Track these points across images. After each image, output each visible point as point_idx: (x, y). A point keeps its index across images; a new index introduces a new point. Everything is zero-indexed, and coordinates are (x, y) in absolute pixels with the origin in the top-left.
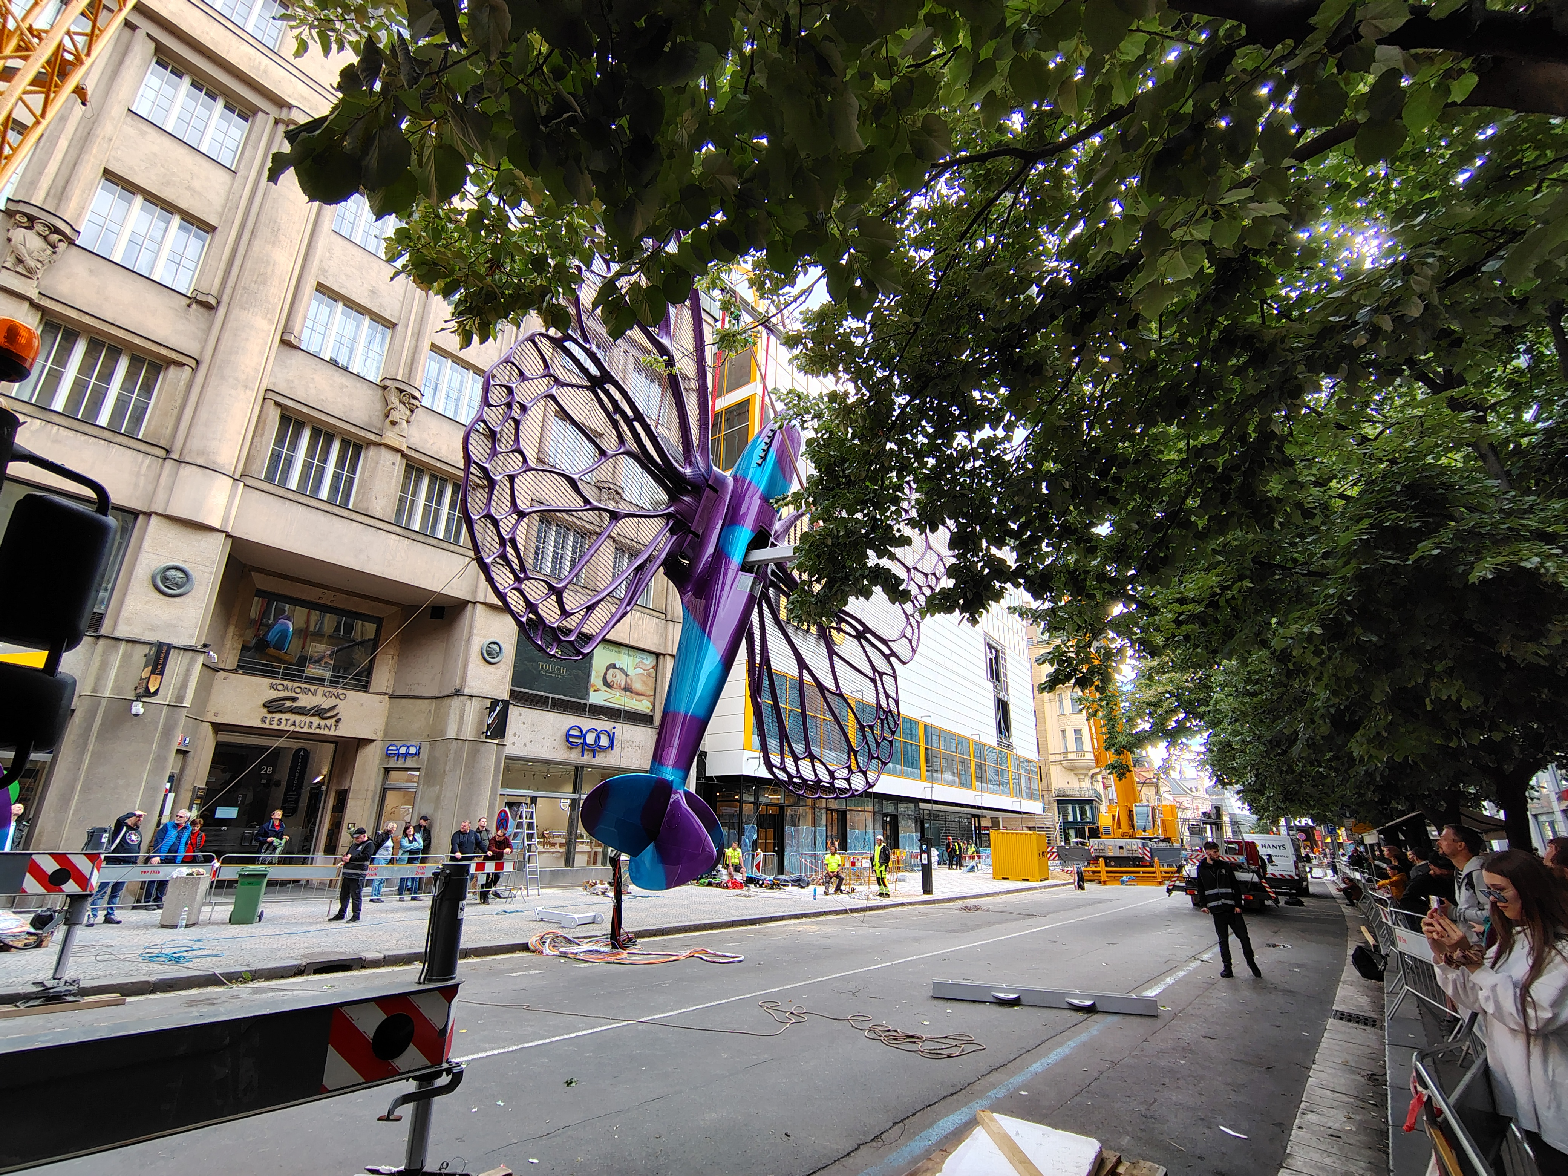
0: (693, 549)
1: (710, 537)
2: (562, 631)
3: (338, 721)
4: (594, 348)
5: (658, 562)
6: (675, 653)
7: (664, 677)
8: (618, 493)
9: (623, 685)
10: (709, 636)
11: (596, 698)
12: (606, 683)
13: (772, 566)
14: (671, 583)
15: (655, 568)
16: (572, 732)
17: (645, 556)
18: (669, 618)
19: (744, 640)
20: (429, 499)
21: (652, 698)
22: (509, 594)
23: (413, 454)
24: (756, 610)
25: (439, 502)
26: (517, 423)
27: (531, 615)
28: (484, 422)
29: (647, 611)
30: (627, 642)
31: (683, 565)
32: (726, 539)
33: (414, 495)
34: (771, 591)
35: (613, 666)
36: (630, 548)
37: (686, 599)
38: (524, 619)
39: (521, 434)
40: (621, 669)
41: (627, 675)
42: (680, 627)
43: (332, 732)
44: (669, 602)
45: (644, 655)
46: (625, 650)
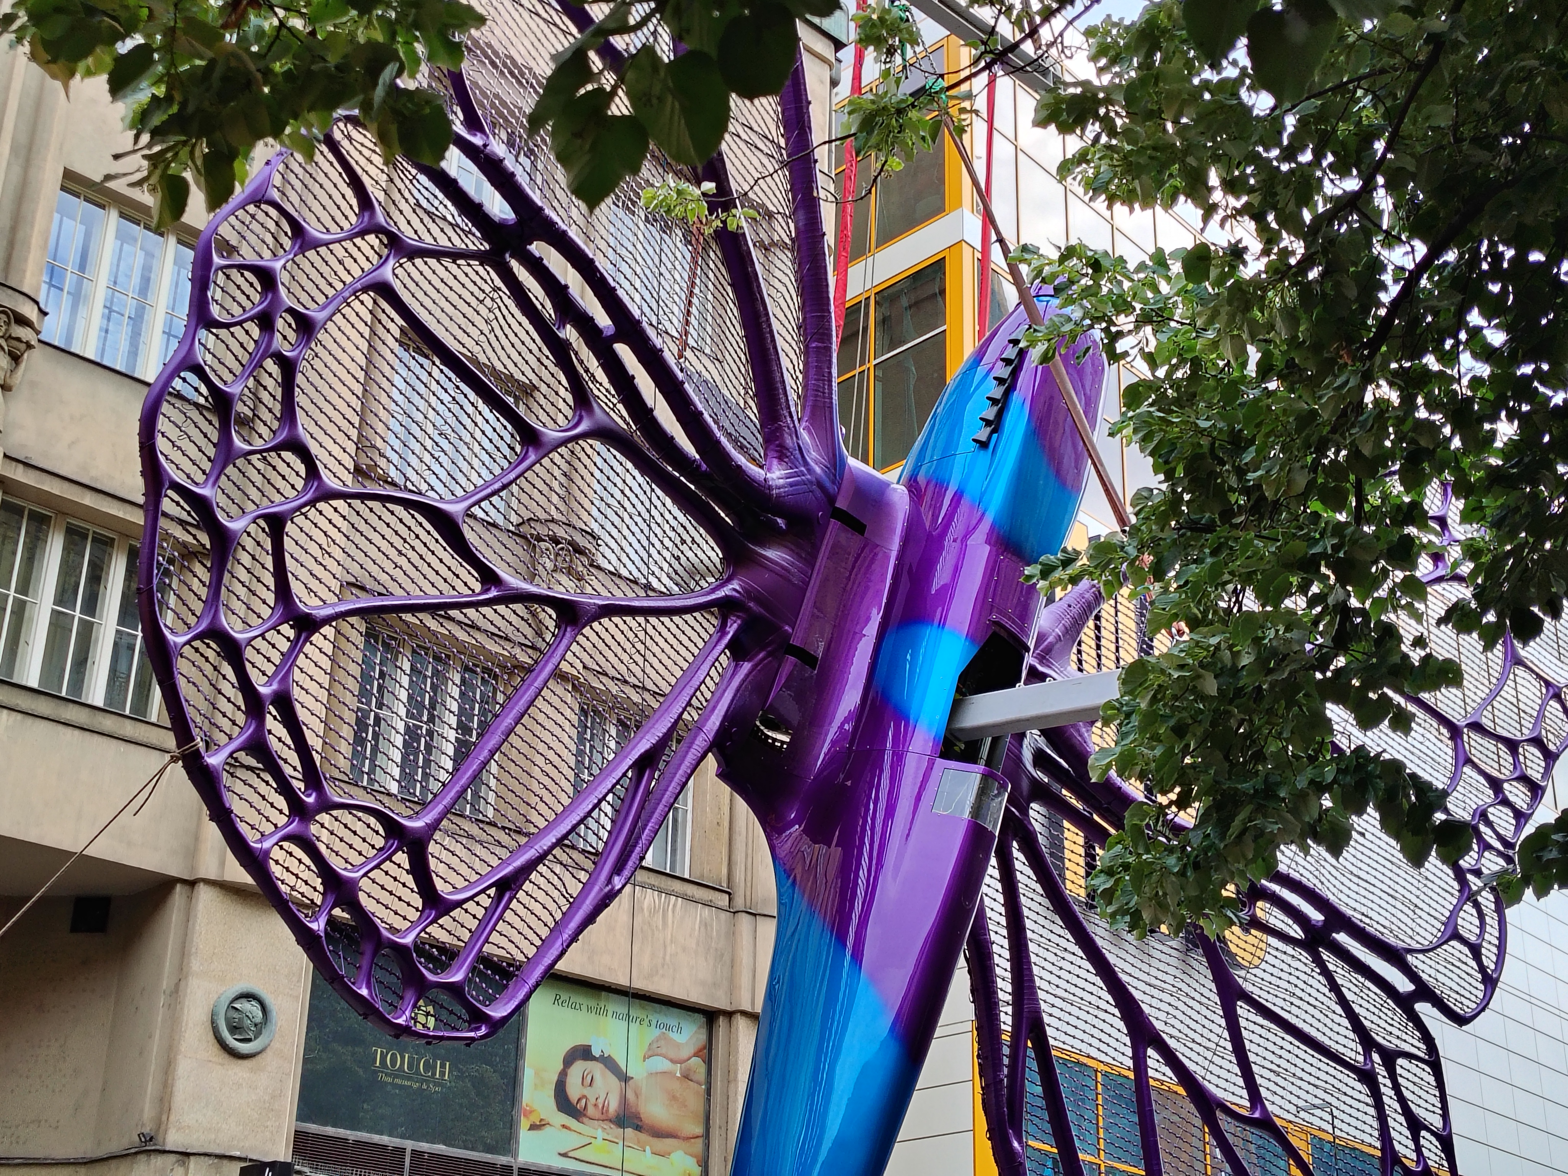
0: (800, 698)
1: (848, 660)
2: (430, 958)
4: (499, 149)
5: (701, 743)
6: (758, 1009)
7: (730, 1078)
8: (579, 550)
10: (857, 956)
13: (1034, 740)
14: (741, 805)
15: (691, 758)
17: (661, 729)
18: (739, 903)
19: (962, 962)
20: (64, 595)
21: (698, 1145)
22: (276, 853)
24: (993, 870)
25: (91, 605)
26: (288, 367)
27: (337, 912)
28: (199, 371)
29: (677, 886)
30: (622, 980)
31: (771, 747)
32: (896, 664)
33: (24, 587)
34: (1037, 813)
35: (583, 1053)
36: (617, 704)
37: (784, 849)
38: (318, 926)
39: (300, 398)
40: (608, 1062)
41: (625, 1079)
42: (768, 930)
44: (739, 857)
45: (672, 1018)
46: (616, 1006)
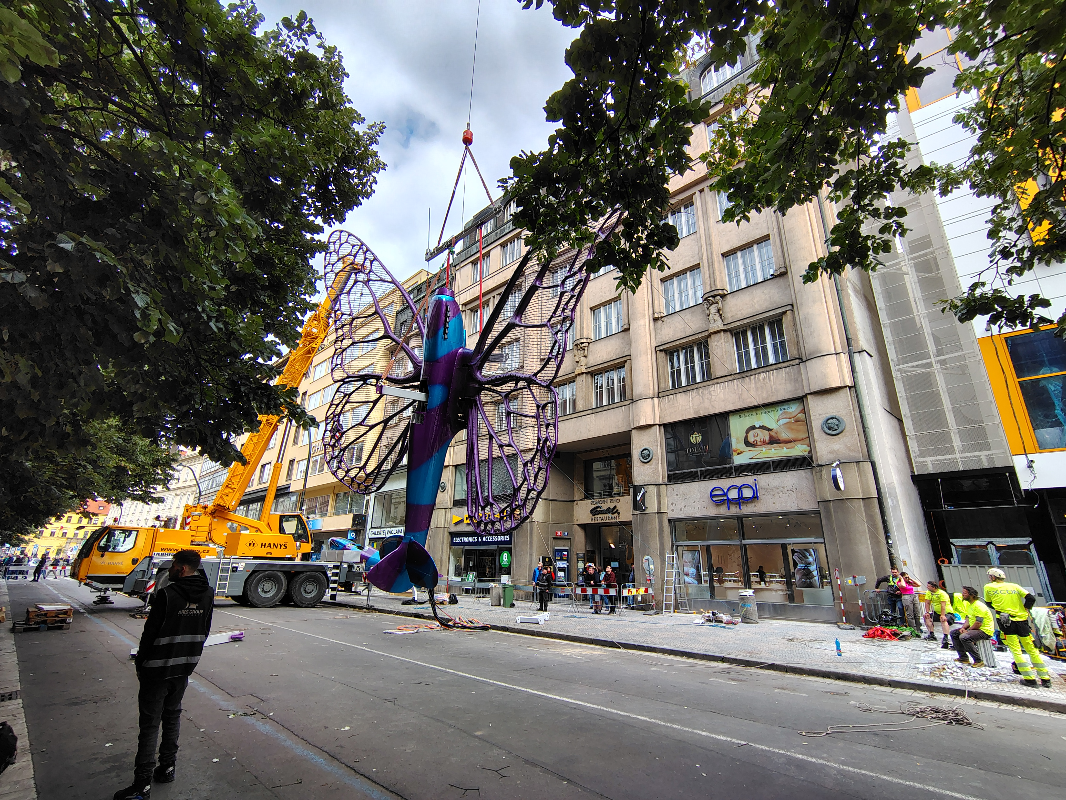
3: (619, 514)
9: (767, 439)
11: (738, 460)
12: (747, 443)
16: (715, 493)
23: (589, 370)
41: (770, 430)
43: (618, 520)
46: (761, 410)
